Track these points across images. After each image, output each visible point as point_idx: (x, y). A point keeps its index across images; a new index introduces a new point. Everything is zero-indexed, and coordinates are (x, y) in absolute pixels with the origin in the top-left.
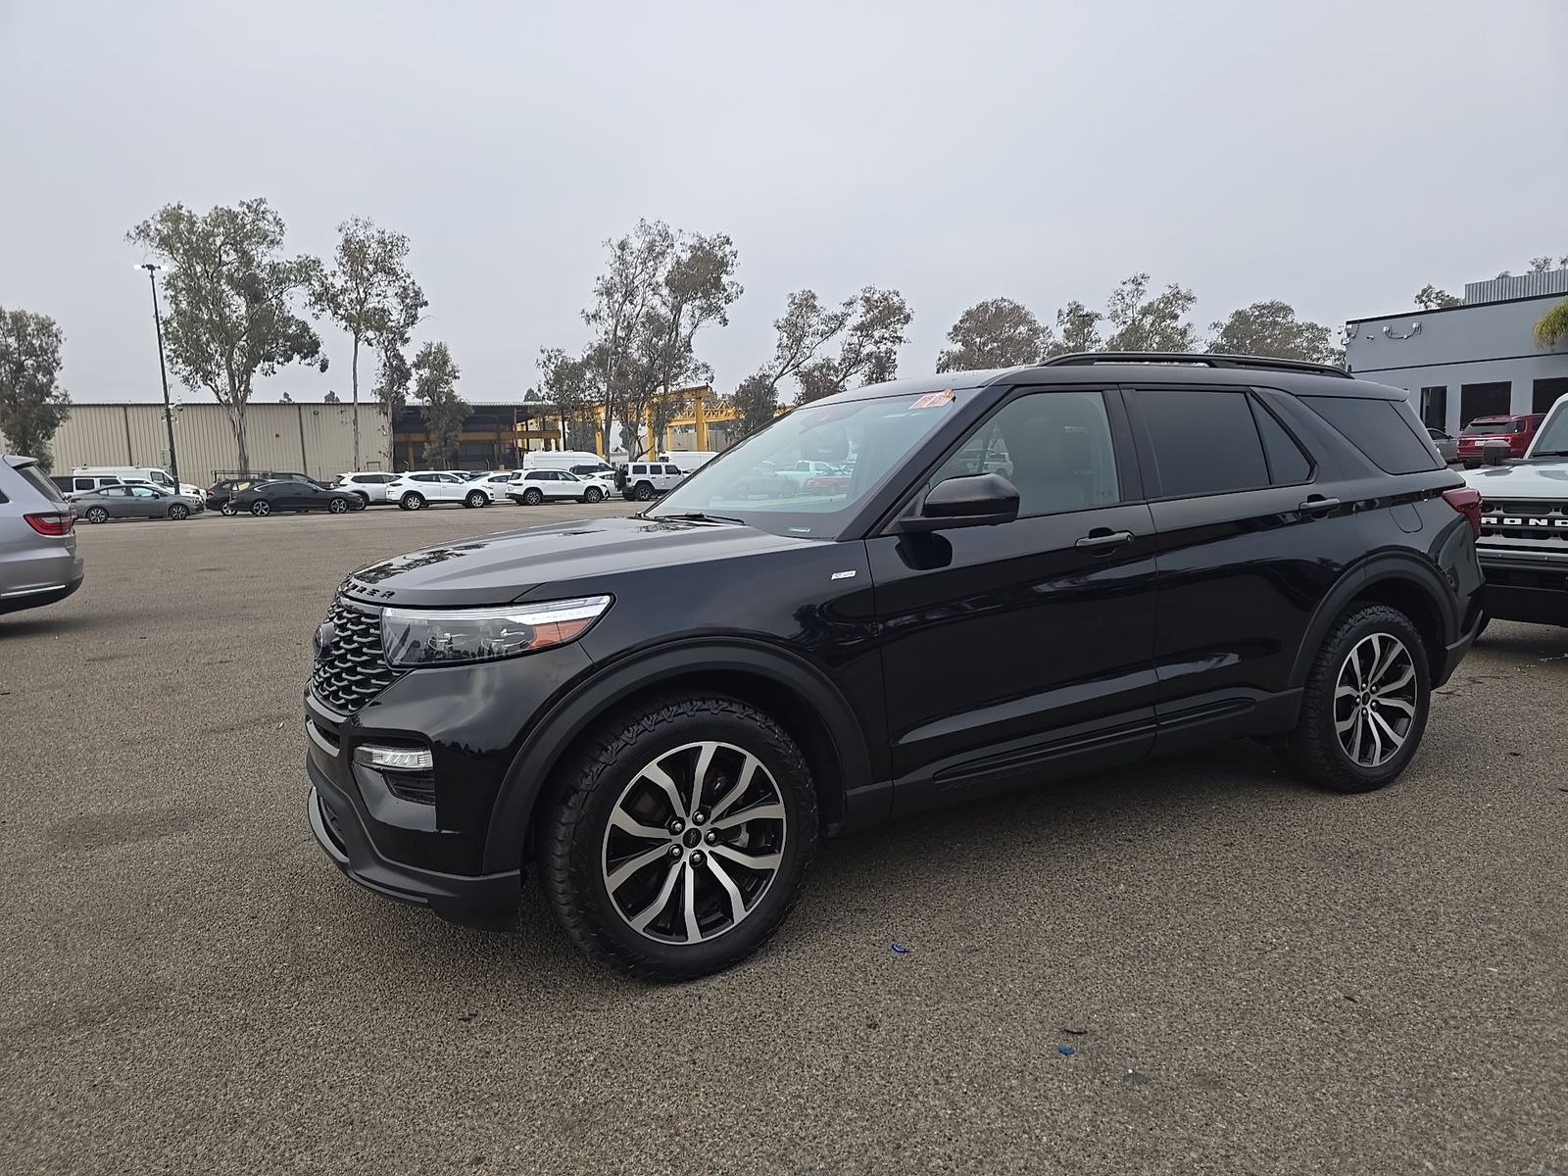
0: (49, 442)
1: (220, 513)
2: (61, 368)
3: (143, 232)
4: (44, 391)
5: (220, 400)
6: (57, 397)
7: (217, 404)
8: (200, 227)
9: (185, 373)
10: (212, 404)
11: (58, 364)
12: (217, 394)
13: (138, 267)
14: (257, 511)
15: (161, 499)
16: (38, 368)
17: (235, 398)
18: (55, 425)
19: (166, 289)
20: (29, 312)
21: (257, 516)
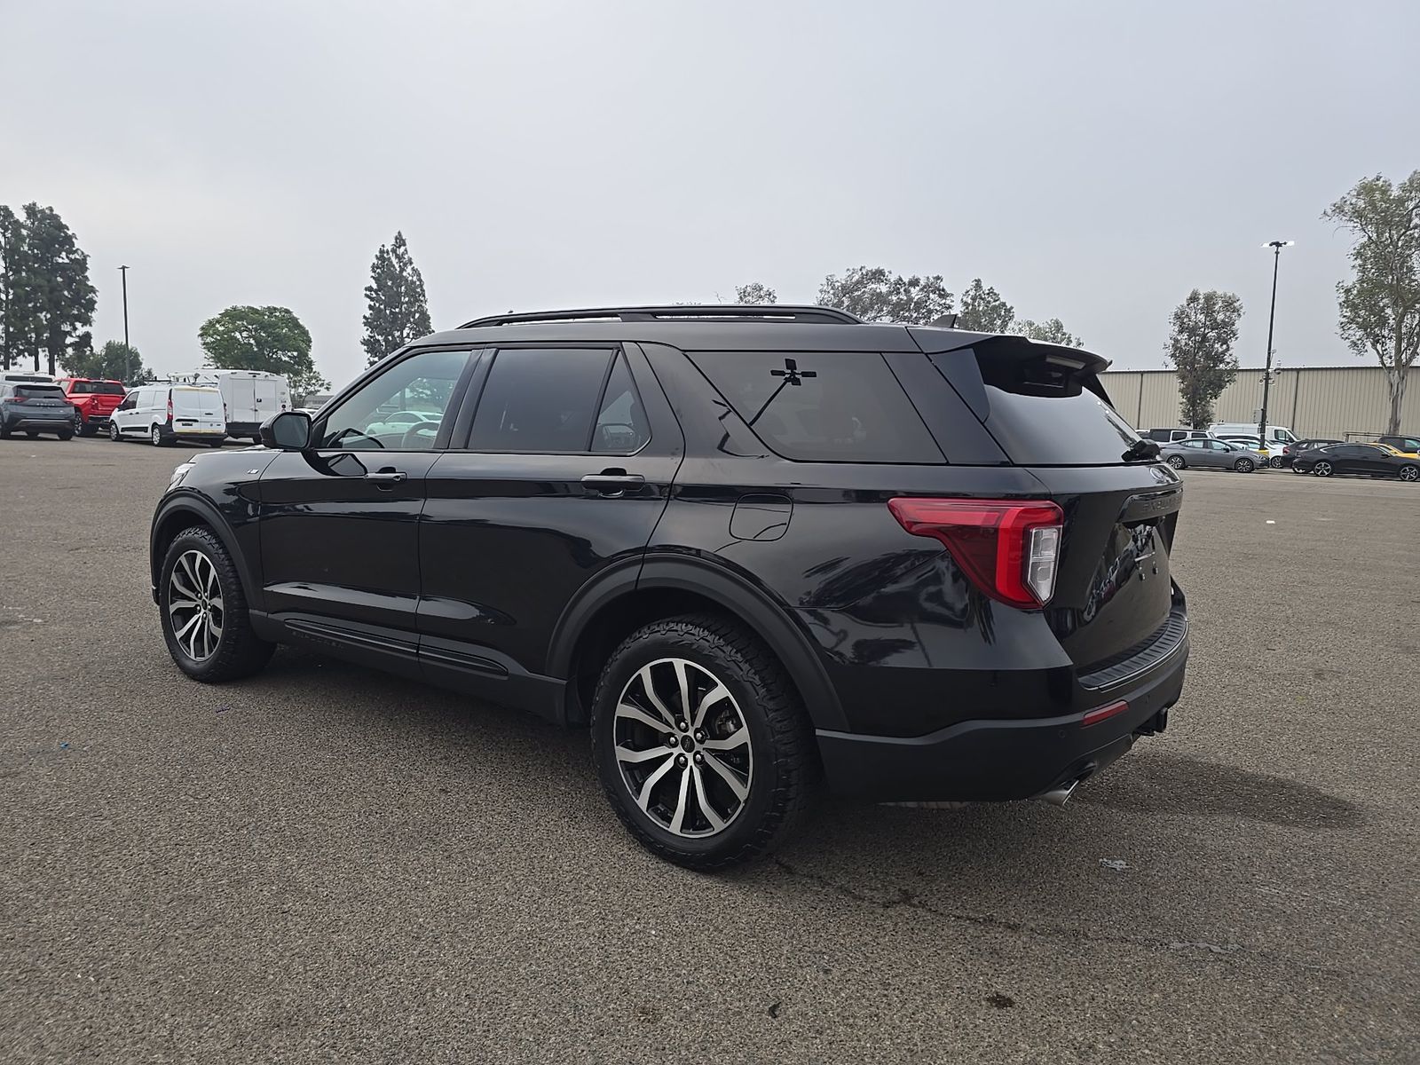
0: (1214, 401)
1: (1291, 471)
2: (1237, 338)
3: (1339, 209)
4: (1219, 358)
5: (1383, 363)
6: (1229, 363)
7: (1381, 368)
8: (1395, 192)
9: (1353, 338)
10: (1375, 368)
11: (1235, 335)
12: (1381, 358)
13: (1267, 245)
14: (1319, 471)
15: (1231, 453)
16: (1219, 339)
17: (1398, 361)
18: (1221, 387)
19: (1356, 259)
20: (1220, 292)
21: (1318, 476)
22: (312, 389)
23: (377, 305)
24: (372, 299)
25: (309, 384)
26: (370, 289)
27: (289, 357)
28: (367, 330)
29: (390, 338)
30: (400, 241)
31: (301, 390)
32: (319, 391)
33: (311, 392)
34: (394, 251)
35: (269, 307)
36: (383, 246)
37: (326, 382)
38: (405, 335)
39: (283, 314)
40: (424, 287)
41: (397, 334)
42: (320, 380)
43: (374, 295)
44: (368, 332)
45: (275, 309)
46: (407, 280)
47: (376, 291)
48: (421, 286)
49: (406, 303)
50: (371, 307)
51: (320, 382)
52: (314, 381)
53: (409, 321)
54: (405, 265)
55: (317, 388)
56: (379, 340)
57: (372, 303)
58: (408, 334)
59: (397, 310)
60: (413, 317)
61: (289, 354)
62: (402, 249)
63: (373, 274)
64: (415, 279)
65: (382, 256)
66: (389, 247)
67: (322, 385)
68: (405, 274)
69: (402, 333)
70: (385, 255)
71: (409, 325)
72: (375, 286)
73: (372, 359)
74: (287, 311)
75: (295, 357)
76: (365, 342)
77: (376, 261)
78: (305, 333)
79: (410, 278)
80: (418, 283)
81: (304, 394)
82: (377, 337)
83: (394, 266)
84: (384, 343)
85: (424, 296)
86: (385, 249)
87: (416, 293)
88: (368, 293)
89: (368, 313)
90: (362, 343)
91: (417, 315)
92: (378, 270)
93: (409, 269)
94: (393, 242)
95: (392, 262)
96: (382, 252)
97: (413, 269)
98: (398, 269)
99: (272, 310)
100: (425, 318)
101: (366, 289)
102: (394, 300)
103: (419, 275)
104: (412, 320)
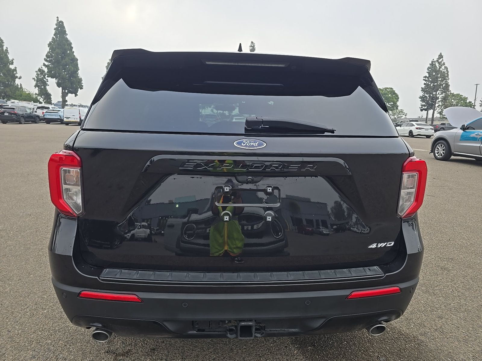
22: (400, 116)
23: (428, 83)
24: (426, 81)
25: (399, 114)
26: (426, 77)
27: (390, 105)
28: (422, 92)
29: (431, 95)
30: (441, 56)
31: (396, 116)
32: (402, 116)
33: (399, 117)
34: (437, 61)
35: (385, 88)
36: (433, 59)
37: (405, 113)
38: (437, 94)
39: (390, 90)
40: (449, 74)
41: (434, 93)
42: (403, 112)
43: (427, 79)
44: (423, 94)
45: (387, 88)
46: (442, 72)
47: (428, 78)
48: (448, 73)
49: (440, 81)
50: (425, 84)
51: (403, 113)
52: (401, 113)
53: (440, 88)
54: (442, 66)
55: (402, 115)
56: (426, 96)
57: (426, 82)
58: (439, 93)
59: (436, 84)
60: (442, 86)
61: (390, 104)
62: (441, 59)
63: (428, 71)
64: (445, 71)
65: (432, 64)
66: (435, 60)
67: (404, 114)
68: (441, 69)
69: (436, 93)
70: (434, 63)
71: (440, 89)
72: (428, 76)
73: (422, 104)
74: (391, 88)
75: (392, 105)
76: (420, 98)
77: (429, 66)
78: (397, 96)
79: (443, 71)
80: (446, 72)
81: (397, 118)
82: (426, 95)
83: (436, 67)
84: (428, 97)
85: (448, 77)
86: (434, 61)
87: (445, 76)
88: (425, 78)
89: (423, 86)
90: (419, 98)
91: (444, 85)
92: (430, 69)
93: (443, 67)
94: (438, 57)
95: (436, 65)
96: (432, 62)
97: (445, 67)
98: (438, 68)
99: (386, 89)
100: (447, 86)
101: (424, 77)
102: (435, 80)
103: (447, 69)
104: (441, 87)
